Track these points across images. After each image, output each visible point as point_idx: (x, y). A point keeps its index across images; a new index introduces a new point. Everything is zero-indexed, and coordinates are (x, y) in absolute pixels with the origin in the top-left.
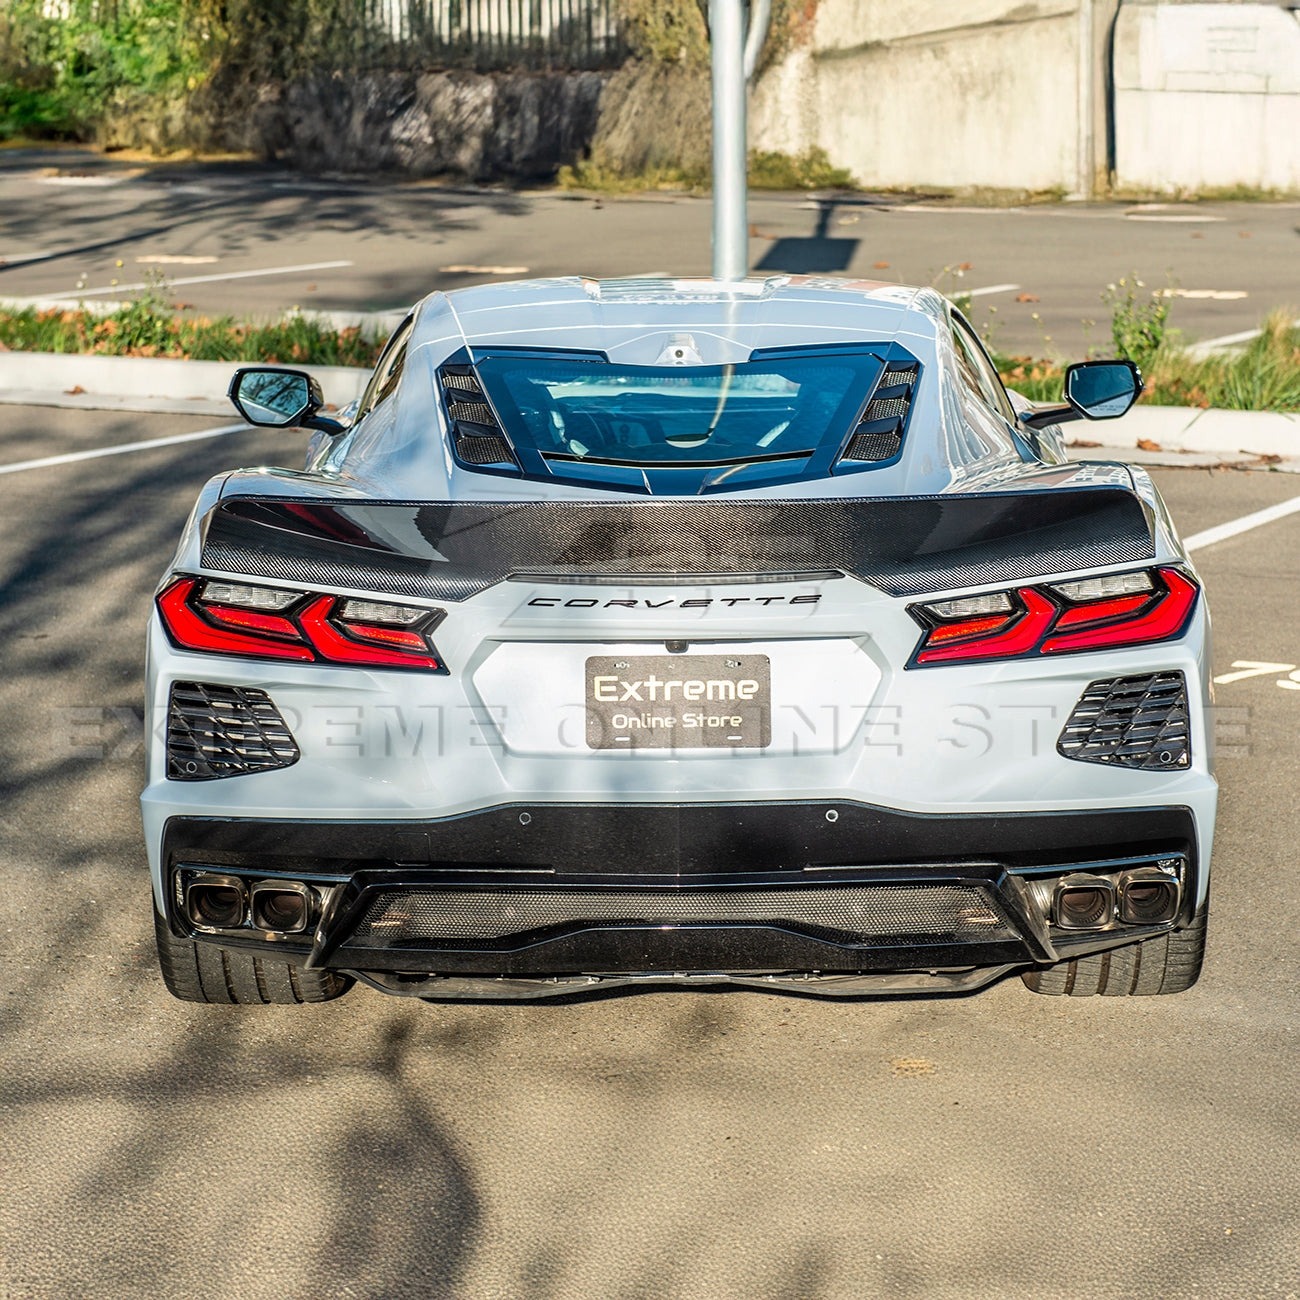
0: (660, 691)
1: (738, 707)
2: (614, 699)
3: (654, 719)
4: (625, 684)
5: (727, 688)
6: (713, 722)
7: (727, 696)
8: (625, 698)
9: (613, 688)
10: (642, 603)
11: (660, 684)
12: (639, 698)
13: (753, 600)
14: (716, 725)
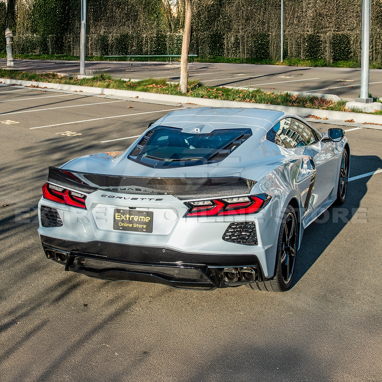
0: (129, 218)
1: (145, 223)
2: (120, 219)
3: (128, 224)
4: (122, 216)
5: (143, 218)
6: (140, 226)
7: (143, 220)
8: (122, 219)
9: (119, 216)
10: (123, 198)
11: (129, 216)
12: (125, 219)
13: (147, 199)
14: (140, 227)
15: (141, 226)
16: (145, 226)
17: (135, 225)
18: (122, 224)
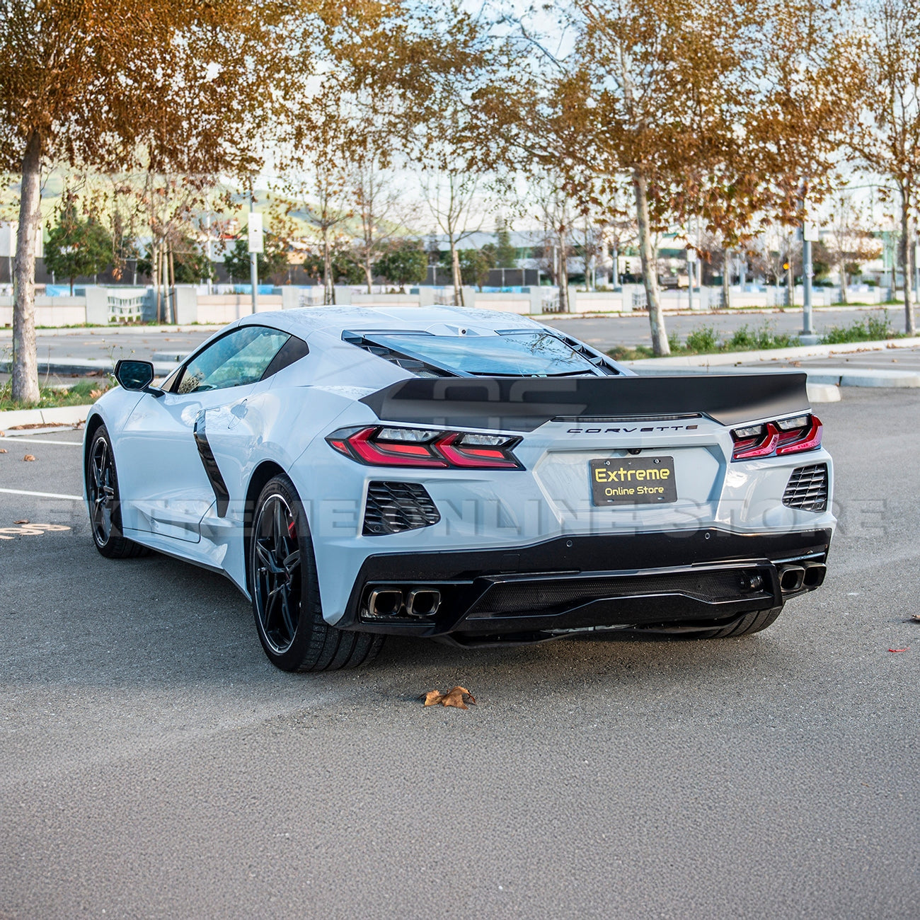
15: (654, 491)
16: (661, 490)
17: (642, 490)
18: (613, 492)
